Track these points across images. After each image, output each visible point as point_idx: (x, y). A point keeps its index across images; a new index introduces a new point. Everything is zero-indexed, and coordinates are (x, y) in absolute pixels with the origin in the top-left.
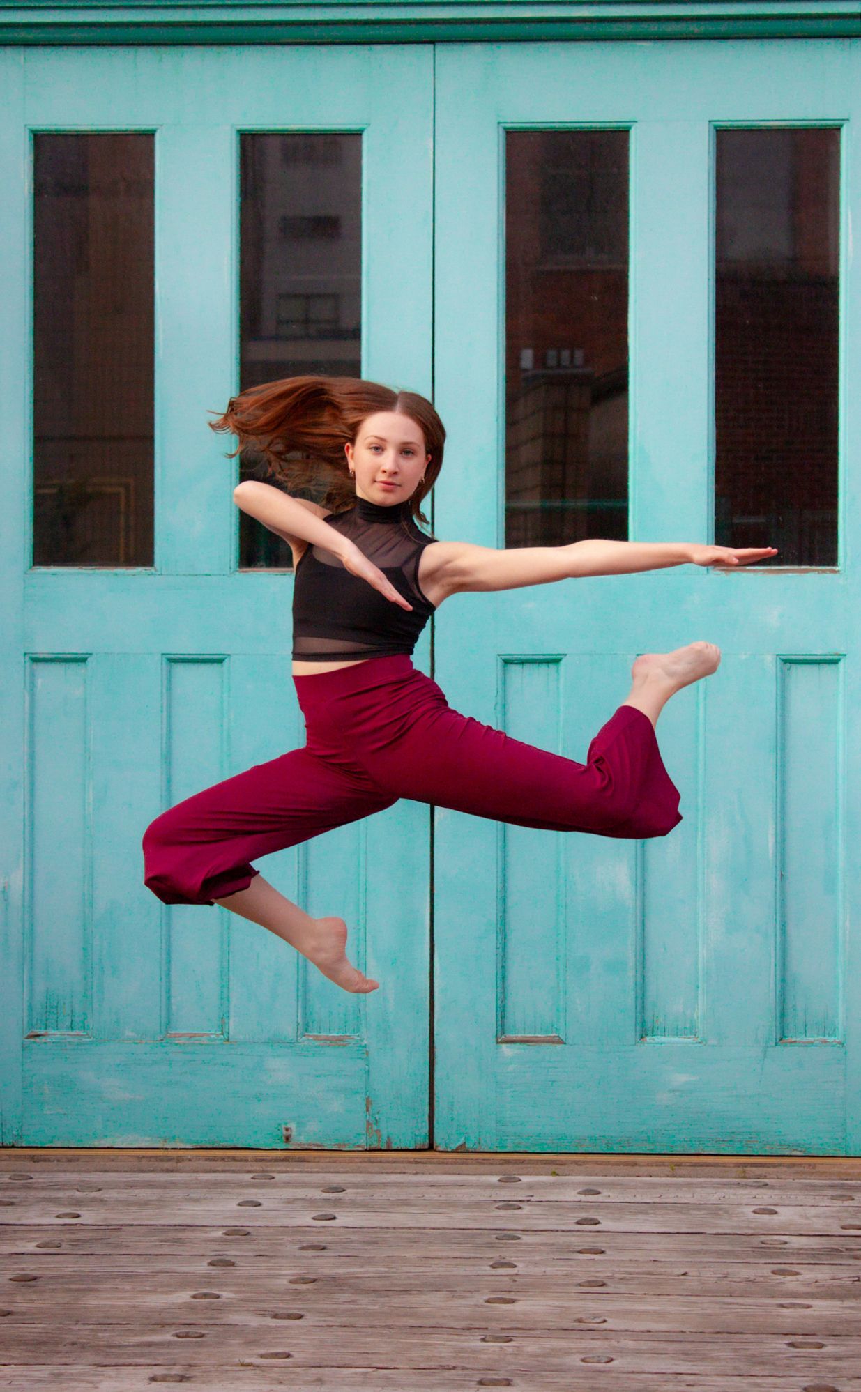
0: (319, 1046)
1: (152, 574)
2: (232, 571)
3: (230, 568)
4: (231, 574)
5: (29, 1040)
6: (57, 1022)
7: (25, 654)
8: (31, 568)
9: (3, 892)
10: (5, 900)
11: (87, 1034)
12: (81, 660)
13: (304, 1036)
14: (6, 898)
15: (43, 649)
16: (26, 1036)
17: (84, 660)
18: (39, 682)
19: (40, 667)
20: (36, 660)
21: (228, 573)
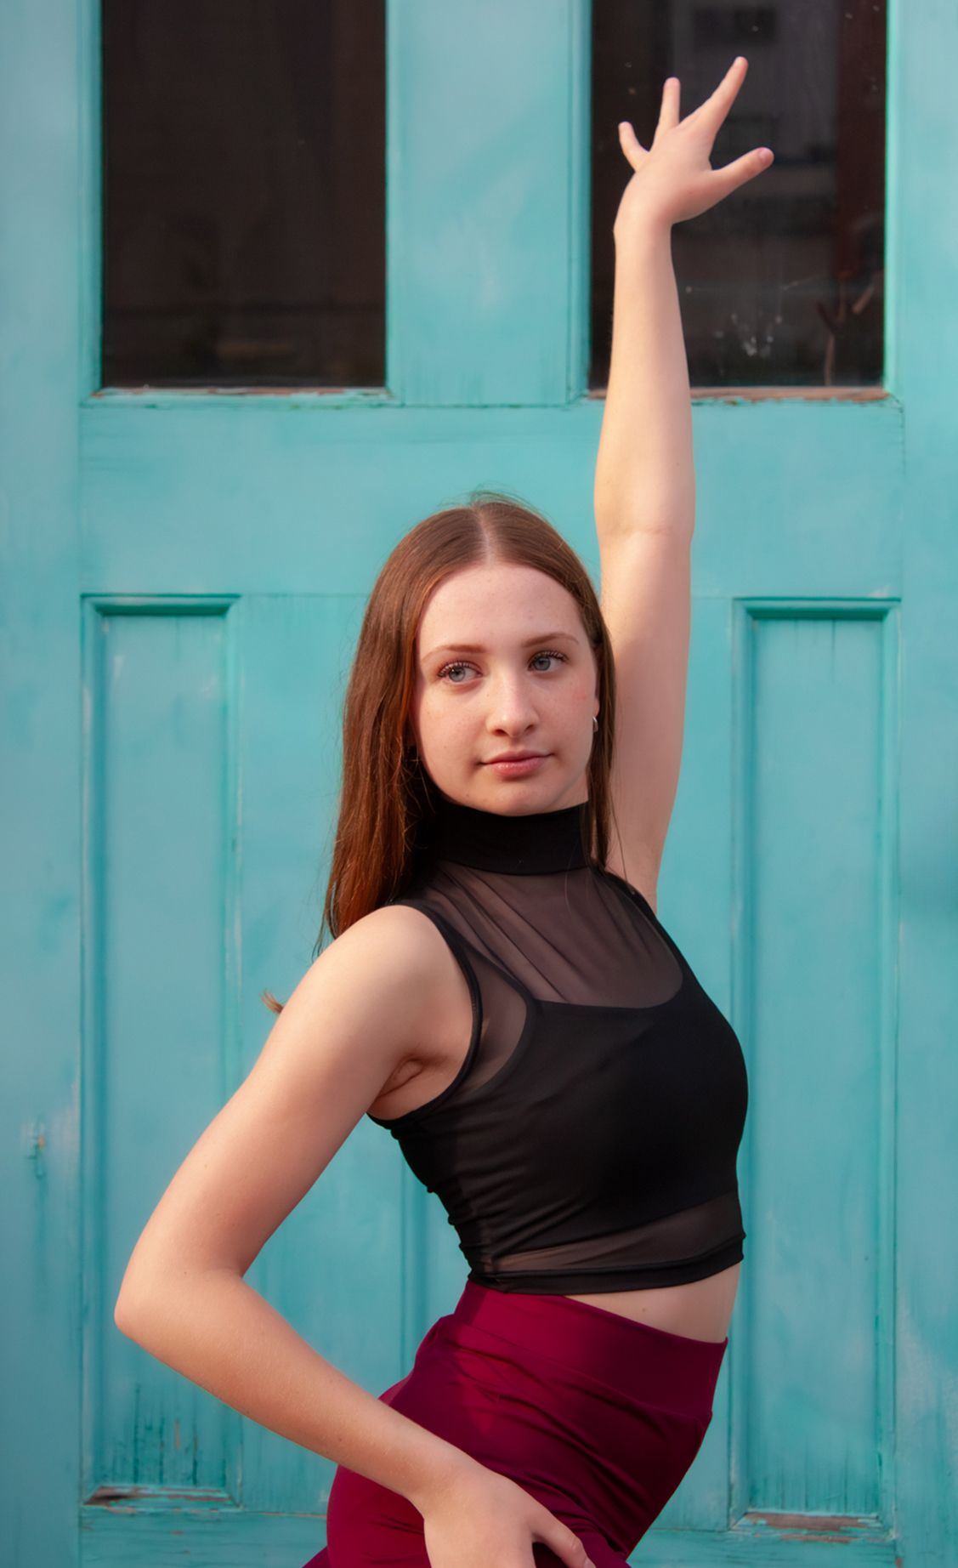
0: (781, 1540)
1: (380, 405)
2: (572, 395)
3: (569, 389)
4: (569, 403)
5: (93, 1507)
6: (161, 1464)
7: (84, 596)
8: (95, 394)
9: (35, 1157)
10: (39, 1177)
11: (231, 1498)
12: (214, 610)
13: (746, 1514)
14: (40, 1172)
15: (125, 584)
16: (87, 1497)
17: (220, 611)
18: (118, 662)
19: (122, 625)
20: (109, 612)
21: (562, 400)
